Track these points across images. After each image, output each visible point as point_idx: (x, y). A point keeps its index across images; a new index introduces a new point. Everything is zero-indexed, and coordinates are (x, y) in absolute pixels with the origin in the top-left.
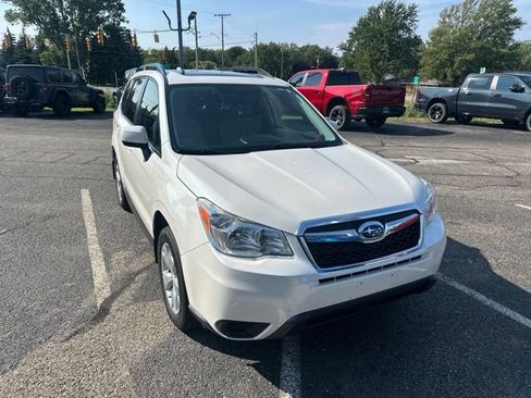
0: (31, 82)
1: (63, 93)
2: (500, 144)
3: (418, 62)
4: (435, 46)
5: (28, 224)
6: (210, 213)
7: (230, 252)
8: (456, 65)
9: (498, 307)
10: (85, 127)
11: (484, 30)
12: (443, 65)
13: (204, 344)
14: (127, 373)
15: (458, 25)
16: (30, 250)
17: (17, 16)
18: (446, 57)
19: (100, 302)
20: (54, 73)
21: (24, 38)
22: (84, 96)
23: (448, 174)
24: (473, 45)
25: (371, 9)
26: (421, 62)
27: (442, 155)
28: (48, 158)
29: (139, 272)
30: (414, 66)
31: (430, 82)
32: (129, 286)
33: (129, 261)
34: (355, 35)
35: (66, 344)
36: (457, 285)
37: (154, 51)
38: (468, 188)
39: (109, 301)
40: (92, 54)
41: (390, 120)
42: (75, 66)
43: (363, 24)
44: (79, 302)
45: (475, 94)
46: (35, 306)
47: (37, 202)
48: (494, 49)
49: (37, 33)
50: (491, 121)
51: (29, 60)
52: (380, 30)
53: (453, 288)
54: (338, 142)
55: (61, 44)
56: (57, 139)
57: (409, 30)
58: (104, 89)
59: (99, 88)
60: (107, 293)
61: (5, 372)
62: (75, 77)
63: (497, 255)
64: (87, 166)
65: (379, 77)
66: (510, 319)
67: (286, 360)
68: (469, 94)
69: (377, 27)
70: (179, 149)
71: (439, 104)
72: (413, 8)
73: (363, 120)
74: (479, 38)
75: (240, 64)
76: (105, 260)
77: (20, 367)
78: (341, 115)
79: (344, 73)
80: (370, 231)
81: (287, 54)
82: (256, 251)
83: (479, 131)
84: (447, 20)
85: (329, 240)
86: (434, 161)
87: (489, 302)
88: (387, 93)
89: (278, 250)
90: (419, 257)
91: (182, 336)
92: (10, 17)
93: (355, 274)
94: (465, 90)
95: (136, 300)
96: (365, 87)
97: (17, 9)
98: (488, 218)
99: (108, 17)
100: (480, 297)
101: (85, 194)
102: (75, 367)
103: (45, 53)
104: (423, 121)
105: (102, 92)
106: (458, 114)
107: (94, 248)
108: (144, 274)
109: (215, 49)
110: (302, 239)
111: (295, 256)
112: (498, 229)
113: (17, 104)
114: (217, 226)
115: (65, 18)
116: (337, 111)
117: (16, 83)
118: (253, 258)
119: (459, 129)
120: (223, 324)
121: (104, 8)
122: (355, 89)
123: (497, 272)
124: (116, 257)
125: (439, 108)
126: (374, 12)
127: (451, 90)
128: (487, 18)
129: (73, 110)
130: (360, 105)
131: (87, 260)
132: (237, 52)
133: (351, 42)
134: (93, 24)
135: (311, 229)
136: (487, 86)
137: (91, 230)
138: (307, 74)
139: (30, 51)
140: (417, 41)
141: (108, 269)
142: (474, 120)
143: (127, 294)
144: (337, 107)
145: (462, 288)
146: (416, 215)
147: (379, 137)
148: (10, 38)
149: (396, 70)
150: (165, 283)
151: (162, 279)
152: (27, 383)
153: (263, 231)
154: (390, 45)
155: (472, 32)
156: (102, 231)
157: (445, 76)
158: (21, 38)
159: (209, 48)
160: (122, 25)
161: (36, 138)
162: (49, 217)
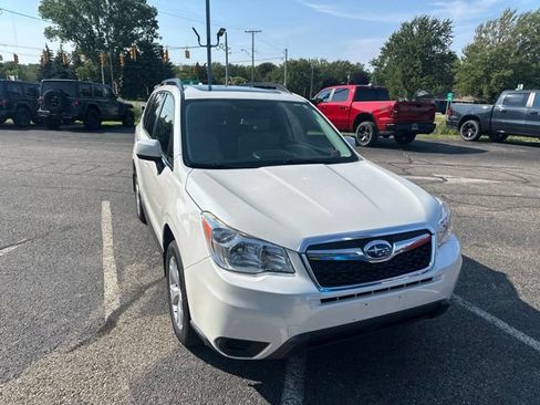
0: (64, 96)
1: (93, 107)
2: (535, 164)
3: (452, 79)
4: (470, 62)
5: (48, 234)
6: (212, 227)
7: (230, 268)
8: (493, 81)
9: (520, 336)
10: (113, 140)
11: (523, 46)
12: (478, 81)
13: (207, 362)
14: (127, 387)
15: (494, 40)
16: (46, 260)
17: (56, 33)
18: (482, 73)
19: (108, 314)
20: (87, 88)
21: (61, 54)
22: (114, 111)
23: (477, 194)
24: (511, 61)
25: (404, 25)
26: (456, 78)
27: (473, 174)
28: (74, 170)
29: (150, 285)
30: (449, 82)
31: (465, 99)
32: (138, 299)
33: (141, 273)
34: (388, 50)
35: (71, 355)
36: (478, 311)
37: (185, 67)
38: (497, 209)
39: (116, 314)
40: (126, 69)
41: (419, 137)
42: (108, 81)
43: (396, 39)
44: (88, 314)
45: (510, 111)
46: (45, 315)
47: (58, 212)
48: (534, 65)
49: (74, 49)
50: (528, 140)
51: (65, 75)
52: (412, 46)
53: (474, 314)
54: (353, 159)
55: (97, 60)
56: (86, 151)
57: (443, 46)
58: (133, 103)
59: (129, 102)
60: (115, 306)
61: (9, 380)
62: (106, 91)
63: (524, 281)
64: (110, 178)
65: (411, 94)
66: (533, 350)
67: (289, 382)
68: (504, 111)
69: (410, 44)
70: (190, 162)
71: (471, 122)
72: (447, 24)
73: (392, 137)
74: (517, 54)
75: (270, 80)
76: (118, 272)
77: (23, 376)
78: (368, 131)
79: (372, 88)
80: (376, 250)
81: (317, 70)
82: (257, 267)
83: (514, 150)
84: (483, 35)
85: (338, 258)
86: (464, 180)
87: (511, 330)
88: (417, 109)
89: (280, 268)
90: (430, 280)
91: (186, 352)
92: (49, 34)
93: (360, 295)
94: (500, 107)
95: (143, 313)
96: (393, 103)
97: (56, 27)
98: (518, 241)
99: (142, 33)
100: (502, 324)
101: (106, 206)
102: (76, 379)
103: (81, 68)
104: (454, 139)
105: (132, 106)
106: (493, 132)
107: (109, 260)
108: (155, 288)
109: (246, 65)
110: (304, 256)
111: (297, 274)
112: (528, 253)
113: (50, 117)
114: (219, 240)
115: (101, 35)
116: (364, 127)
117: (49, 96)
118: (254, 274)
119: (493, 148)
120: (222, 341)
121: (139, 25)
122: (383, 105)
123: (523, 298)
124: (128, 269)
125: (472, 126)
126: (407, 28)
127: (485, 107)
128: (525, 33)
129: (103, 123)
130: (388, 122)
131: (101, 271)
132: (267, 68)
133: (382, 58)
134: (128, 40)
135: (313, 246)
136: (524, 103)
137: (108, 241)
138: (334, 90)
139: (67, 66)
140: (452, 57)
141: (120, 281)
142: (509, 137)
143: (136, 307)
144: (364, 123)
145: (483, 314)
146: (428, 235)
147: (406, 154)
148: (48, 53)
149: (429, 87)
150: (173, 297)
151: (169, 293)
152: (28, 392)
153: (265, 247)
154: (424, 62)
155: (510, 47)
156: (118, 243)
157: (481, 93)
158: (59, 54)
159: (240, 64)
160: (155, 41)
161: (65, 150)
162: (69, 227)
